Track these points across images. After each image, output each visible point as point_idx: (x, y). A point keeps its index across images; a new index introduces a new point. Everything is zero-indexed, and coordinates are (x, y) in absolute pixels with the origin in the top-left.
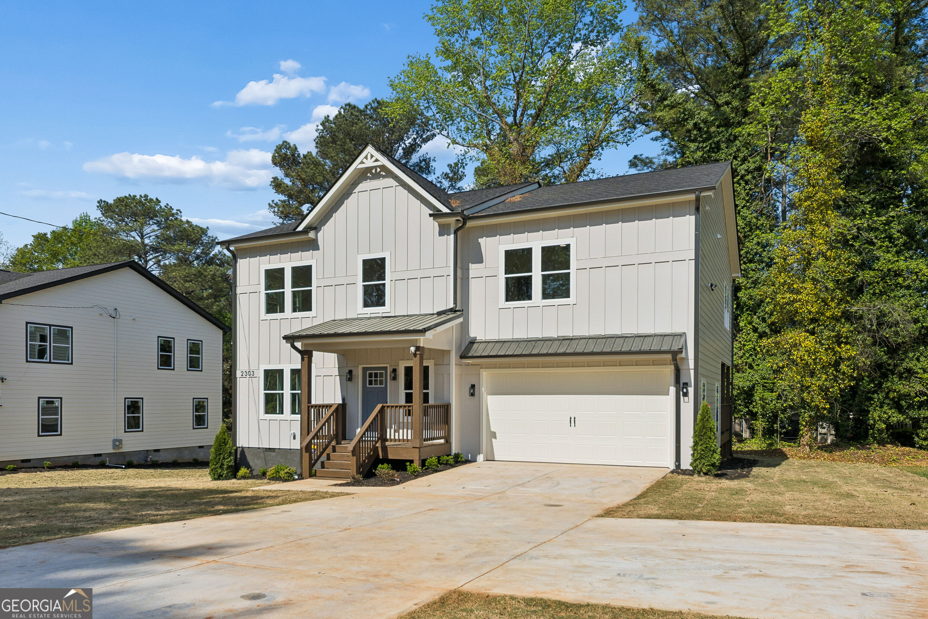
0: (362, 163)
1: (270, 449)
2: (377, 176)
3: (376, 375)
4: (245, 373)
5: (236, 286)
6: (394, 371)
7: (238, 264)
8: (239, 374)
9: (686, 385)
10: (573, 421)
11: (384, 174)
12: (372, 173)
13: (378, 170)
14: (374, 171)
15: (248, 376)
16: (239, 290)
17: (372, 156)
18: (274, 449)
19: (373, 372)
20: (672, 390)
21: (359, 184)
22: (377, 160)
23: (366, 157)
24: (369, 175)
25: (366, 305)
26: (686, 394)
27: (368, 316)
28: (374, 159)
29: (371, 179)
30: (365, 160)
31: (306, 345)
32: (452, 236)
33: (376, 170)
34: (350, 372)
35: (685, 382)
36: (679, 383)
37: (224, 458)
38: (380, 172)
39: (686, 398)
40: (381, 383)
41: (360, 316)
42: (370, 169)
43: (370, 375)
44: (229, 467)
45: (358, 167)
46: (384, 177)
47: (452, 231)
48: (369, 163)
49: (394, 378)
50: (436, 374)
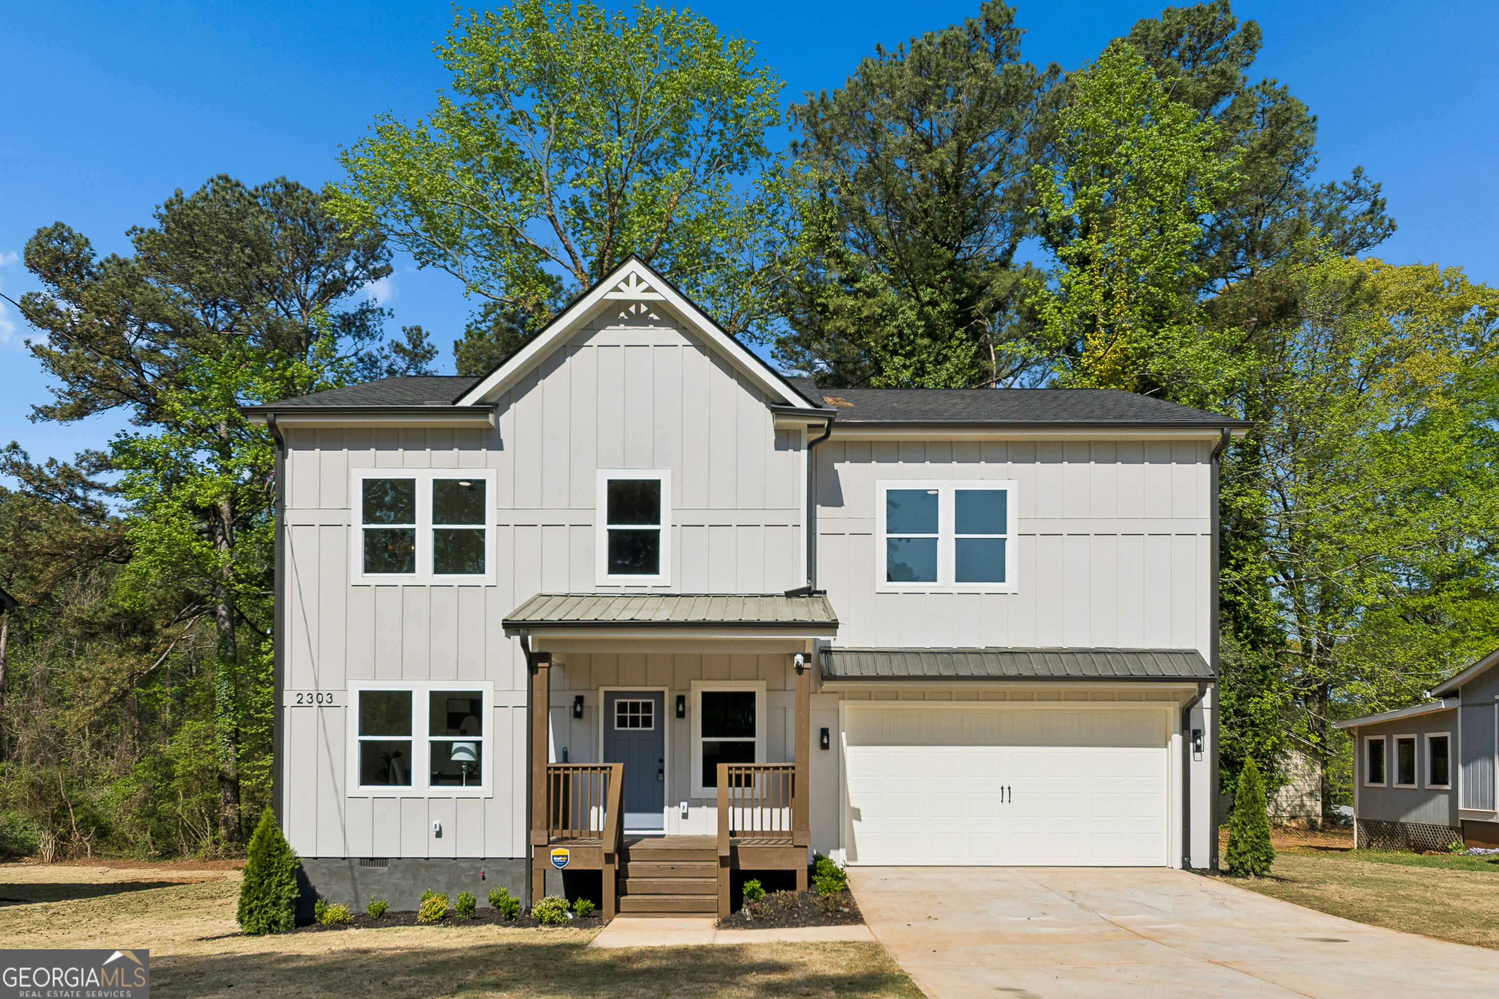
0: (616, 289)
1: (372, 859)
2: (639, 320)
3: (635, 707)
4: (306, 698)
5: (282, 510)
6: (681, 700)
7: (288, 462)
8: (289, 699)
9: (1197, 734)
10: (1006, 792)
11: (656, 317)
12: (628, 313)
13: (644, 309)
14: (632, 309)
15: (315, 704)
16: (290, 517)
17: (639, 280)
18: (383, 861)
19: (628, 701)
20: (1177, 740)
21: (599, 330)
22: (650, 289)
23: (626, 281)
24: (622, 314)
25: (614, 569)
26: (1198, 749)
27: (622, 591)
28: (644, 286)
29: (627, 323)
30: (622, 286)
31: (541, 642)
32: (804, 453)
33: (638, 309)
34: (579, 700)
35: (1196, 728)
36: (1188, 729)
37: (280, 884)
38: (647, 313)
39: (1198, 755)
40: (647, 722)
41: (600, 590)
42: (627, 303)
43: (622, 707)
44: (292, 902)
45: (608, 297)
46: (656, 324)
47: (805, 444)
48: (632, 293)
49: (681, 715)
50: (769, 708)
